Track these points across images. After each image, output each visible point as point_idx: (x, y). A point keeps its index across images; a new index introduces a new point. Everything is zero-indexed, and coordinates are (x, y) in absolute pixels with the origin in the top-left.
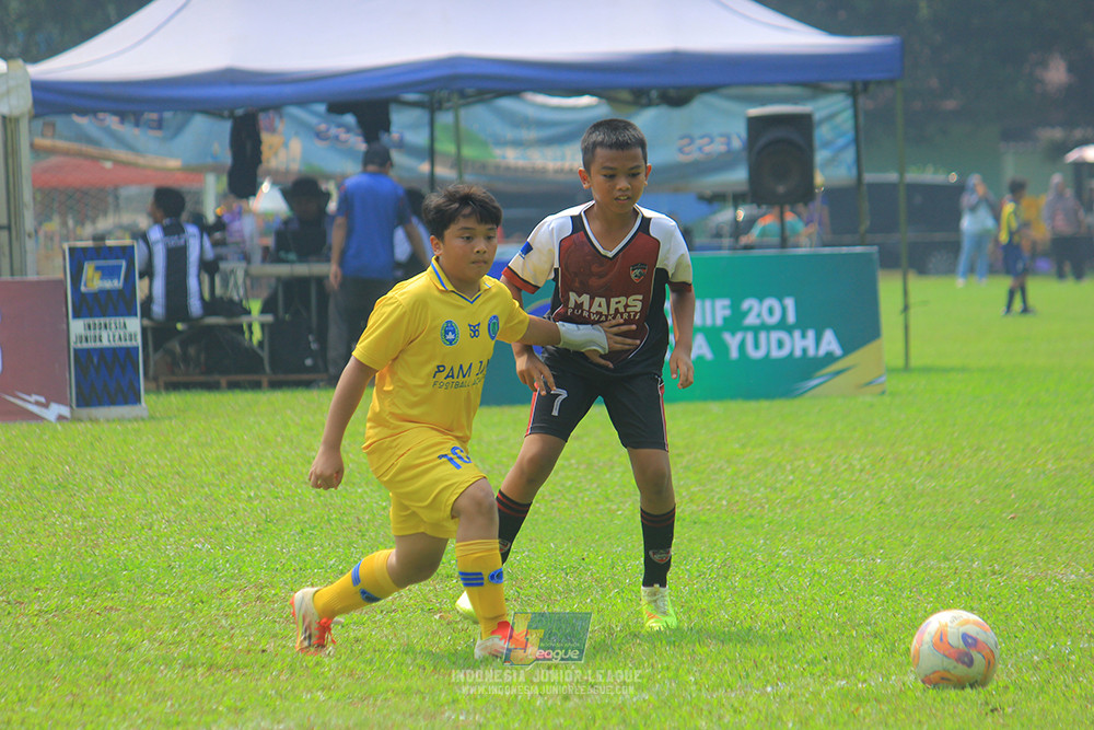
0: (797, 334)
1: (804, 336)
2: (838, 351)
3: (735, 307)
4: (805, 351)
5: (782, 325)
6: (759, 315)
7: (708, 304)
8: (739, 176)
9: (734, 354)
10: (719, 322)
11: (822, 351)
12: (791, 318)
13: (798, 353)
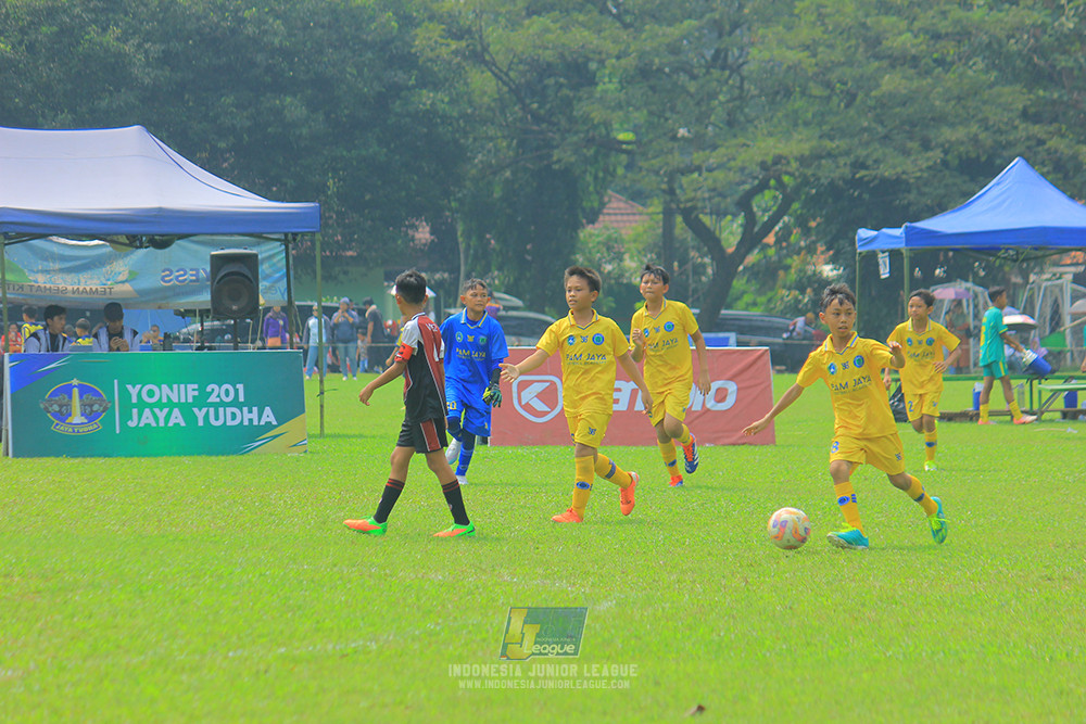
0: (245, 409)
1: (250, 411)
2: (275, 423)
3: (202, 389)
4: (251, 420)
5: (235, 403)
6: (219, 396)
7: (182, 386)
8: (204, 298)
9: (201, 423)
10: (190, 400)
11: (262, 423)
12: (241, 399)
13: (246, 423)
